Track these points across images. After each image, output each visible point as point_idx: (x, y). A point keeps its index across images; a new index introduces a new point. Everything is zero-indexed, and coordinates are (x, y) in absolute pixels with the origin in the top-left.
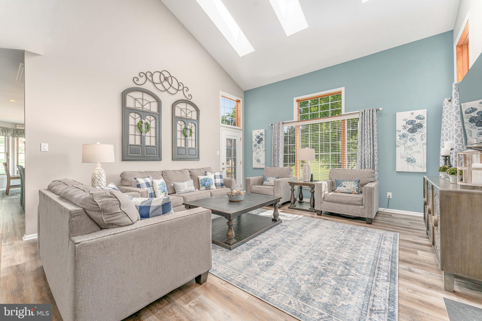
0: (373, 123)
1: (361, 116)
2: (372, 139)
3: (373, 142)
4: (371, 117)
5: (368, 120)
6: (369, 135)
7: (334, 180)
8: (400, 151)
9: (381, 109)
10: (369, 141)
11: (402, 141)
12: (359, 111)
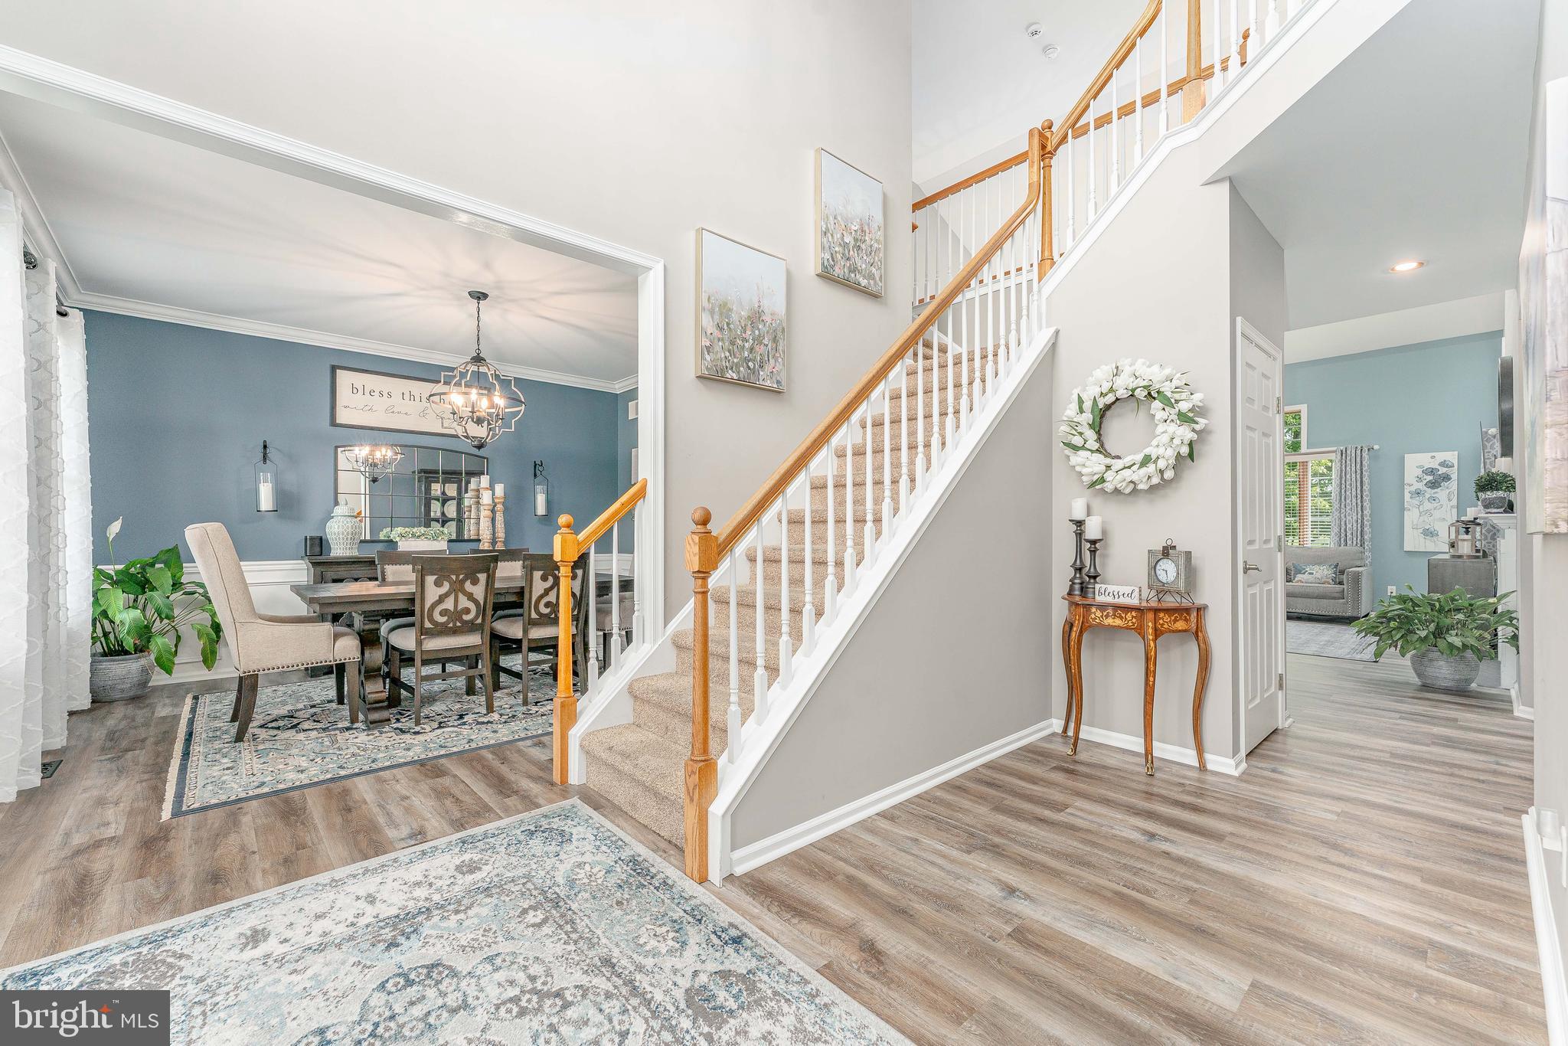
0: (1361, 470)
1: (1339, 458)
2: (1359, 496)
3: (1362, 502)
4: (1358, 459)
5: (1353, 465)
6: (1354, 490)
7: (1290, 564)
8: (1411, 517)
9: (1376, 447)
10: (1354, 500)
11: (1416, 502)
12: (1334, 449)
